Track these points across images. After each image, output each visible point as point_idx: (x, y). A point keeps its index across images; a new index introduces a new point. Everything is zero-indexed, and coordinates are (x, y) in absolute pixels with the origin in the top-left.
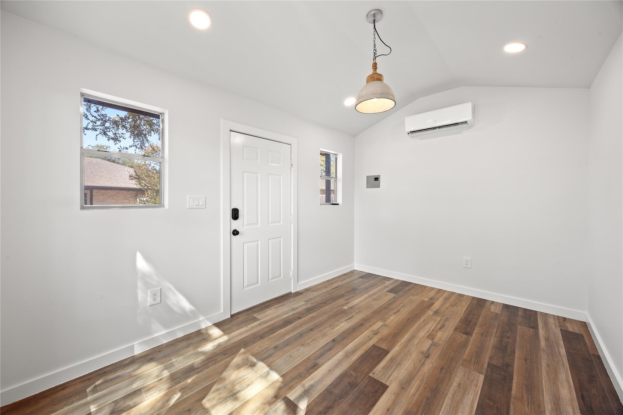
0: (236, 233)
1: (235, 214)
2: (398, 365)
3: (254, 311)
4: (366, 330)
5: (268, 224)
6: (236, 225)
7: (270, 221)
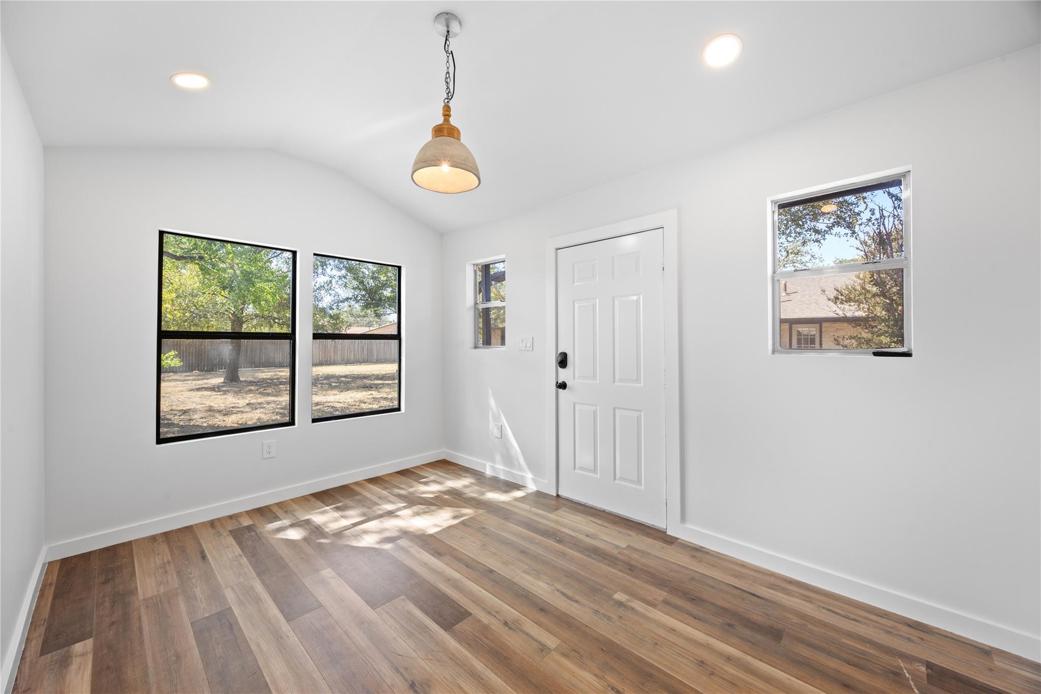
0: (563, 386)
1: (563, 362)
2: (409, 631)
3: (575, 508)
4: (520, 613)
5: (614, 381)
6: (564, 375)
7: (617, 378)
